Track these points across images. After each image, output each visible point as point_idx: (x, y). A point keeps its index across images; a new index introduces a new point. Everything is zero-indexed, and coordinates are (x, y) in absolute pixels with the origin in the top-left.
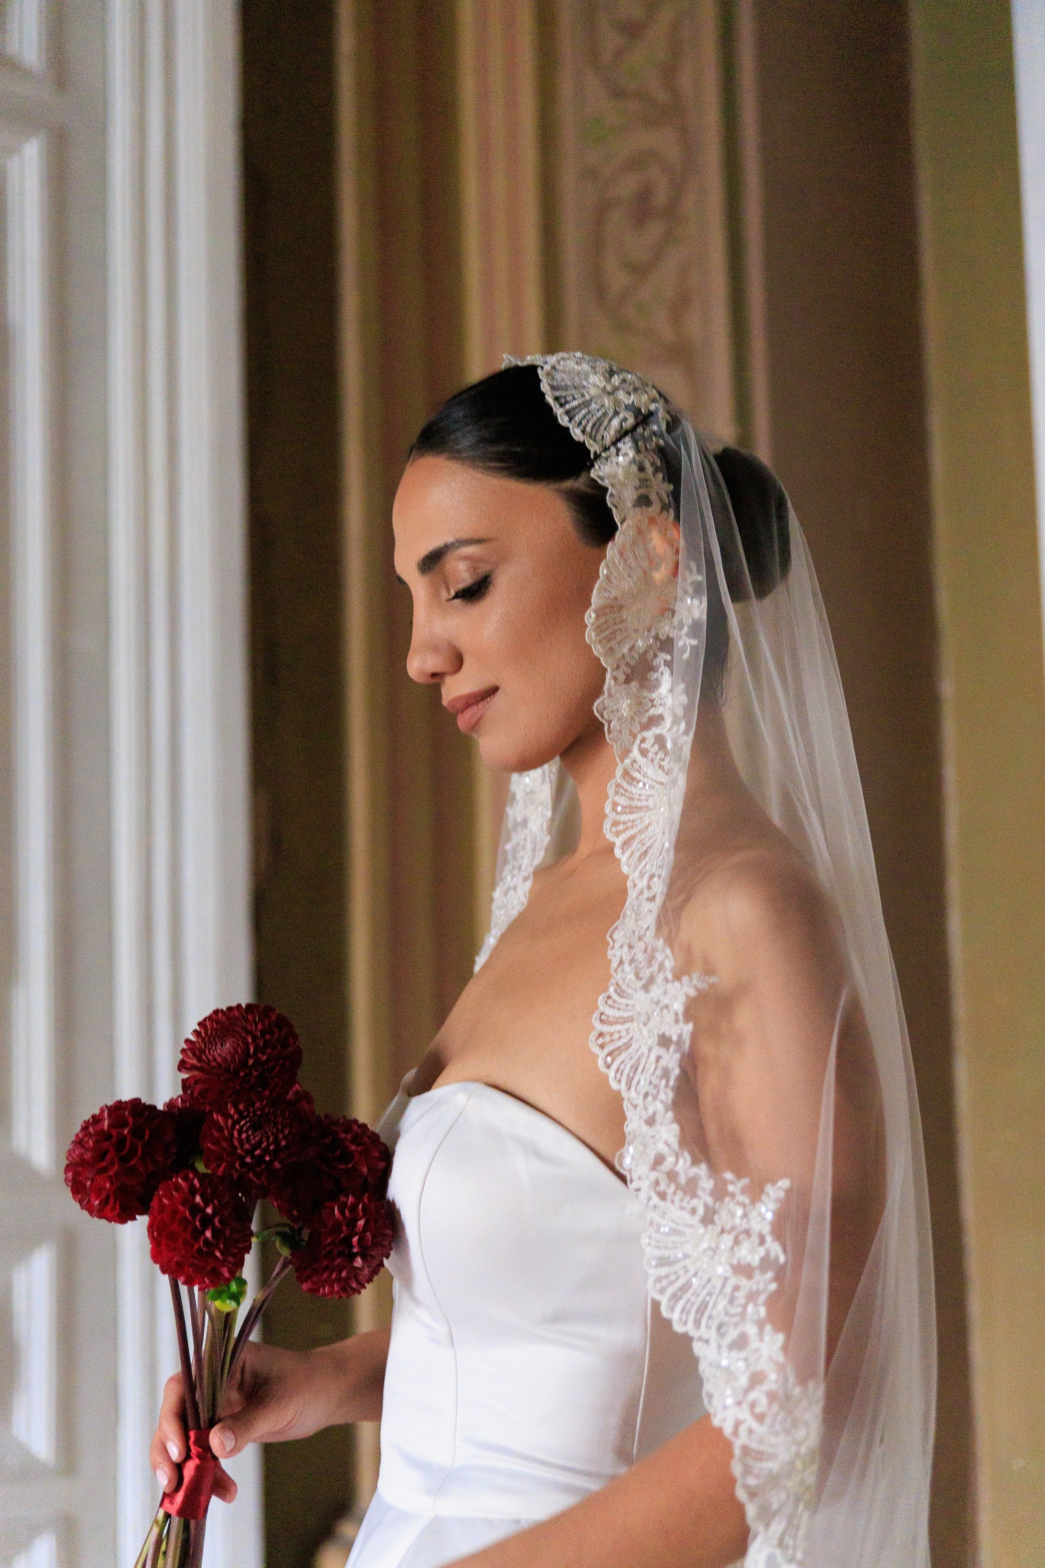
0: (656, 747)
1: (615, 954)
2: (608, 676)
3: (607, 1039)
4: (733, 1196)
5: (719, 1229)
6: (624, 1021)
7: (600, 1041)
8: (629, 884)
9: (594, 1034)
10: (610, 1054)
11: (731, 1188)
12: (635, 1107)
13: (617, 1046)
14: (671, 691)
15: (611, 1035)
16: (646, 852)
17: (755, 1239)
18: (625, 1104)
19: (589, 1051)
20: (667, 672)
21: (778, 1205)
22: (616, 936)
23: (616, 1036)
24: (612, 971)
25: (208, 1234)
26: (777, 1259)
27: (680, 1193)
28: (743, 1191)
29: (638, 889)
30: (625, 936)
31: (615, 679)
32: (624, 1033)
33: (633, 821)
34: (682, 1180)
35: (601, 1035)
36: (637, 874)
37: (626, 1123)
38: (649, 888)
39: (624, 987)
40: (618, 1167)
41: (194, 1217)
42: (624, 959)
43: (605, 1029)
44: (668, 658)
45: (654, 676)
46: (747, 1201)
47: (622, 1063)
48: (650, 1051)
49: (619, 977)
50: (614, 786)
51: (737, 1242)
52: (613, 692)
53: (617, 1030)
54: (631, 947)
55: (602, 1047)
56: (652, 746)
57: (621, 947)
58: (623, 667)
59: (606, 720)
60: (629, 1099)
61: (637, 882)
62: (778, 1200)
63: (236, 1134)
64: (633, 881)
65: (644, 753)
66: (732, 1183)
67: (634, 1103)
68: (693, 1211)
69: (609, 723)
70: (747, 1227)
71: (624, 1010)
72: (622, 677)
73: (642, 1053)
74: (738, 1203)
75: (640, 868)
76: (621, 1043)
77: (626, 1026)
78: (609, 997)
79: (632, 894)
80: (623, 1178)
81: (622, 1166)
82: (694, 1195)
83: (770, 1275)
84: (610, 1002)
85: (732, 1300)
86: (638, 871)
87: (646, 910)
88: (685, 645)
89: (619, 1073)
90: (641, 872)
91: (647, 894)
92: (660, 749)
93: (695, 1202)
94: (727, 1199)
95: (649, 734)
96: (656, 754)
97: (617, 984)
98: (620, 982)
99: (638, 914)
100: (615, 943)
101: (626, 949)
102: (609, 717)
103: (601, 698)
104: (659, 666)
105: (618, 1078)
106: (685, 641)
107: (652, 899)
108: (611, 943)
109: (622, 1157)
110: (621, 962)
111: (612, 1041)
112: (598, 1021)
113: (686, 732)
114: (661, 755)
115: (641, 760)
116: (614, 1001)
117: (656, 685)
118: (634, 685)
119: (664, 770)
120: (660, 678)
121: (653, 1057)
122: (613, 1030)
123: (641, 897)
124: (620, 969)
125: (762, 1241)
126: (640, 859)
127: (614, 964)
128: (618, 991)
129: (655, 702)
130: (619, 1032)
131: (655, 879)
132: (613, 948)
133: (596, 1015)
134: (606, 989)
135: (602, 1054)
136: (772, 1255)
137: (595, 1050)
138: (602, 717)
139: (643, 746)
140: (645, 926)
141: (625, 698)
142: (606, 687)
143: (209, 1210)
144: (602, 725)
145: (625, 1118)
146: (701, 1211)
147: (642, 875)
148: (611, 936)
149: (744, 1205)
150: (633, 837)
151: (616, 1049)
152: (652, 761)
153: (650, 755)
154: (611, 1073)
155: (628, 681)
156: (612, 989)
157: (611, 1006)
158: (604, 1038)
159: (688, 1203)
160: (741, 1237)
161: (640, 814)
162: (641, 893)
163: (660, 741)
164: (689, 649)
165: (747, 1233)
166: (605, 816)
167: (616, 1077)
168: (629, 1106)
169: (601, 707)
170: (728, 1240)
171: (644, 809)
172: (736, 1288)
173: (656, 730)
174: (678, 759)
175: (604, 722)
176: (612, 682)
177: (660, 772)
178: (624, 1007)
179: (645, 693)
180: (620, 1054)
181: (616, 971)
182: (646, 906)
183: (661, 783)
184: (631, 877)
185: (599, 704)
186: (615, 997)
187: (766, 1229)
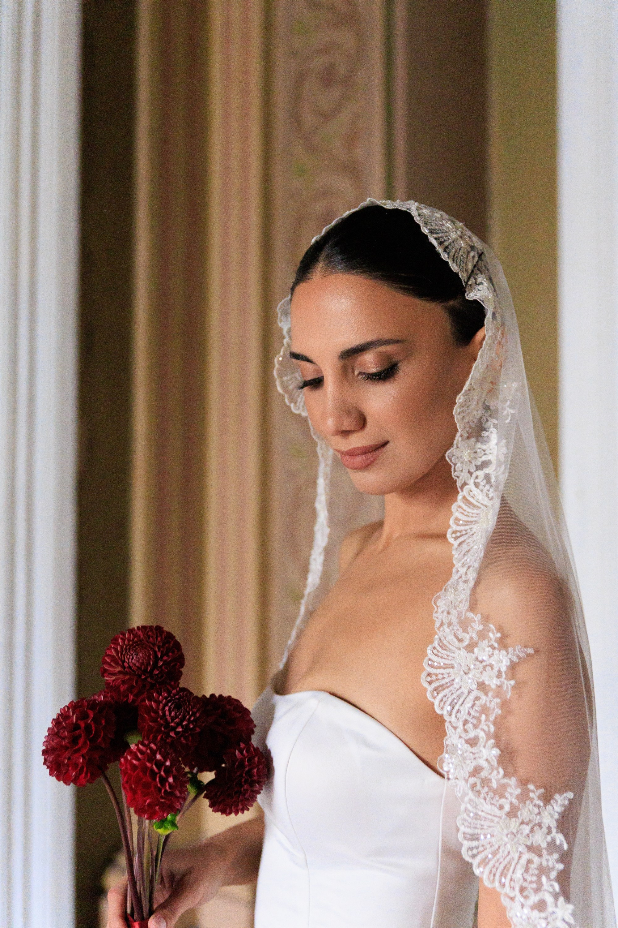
0: (485, 481)
1: (439, 616)
2: (458, 435)
3: (434, 678)
4: (532, 800)
5: (520, 821)
6: (447, 666)
7: (429, 679)
8: (454, 570)
9: (424, 674)
10: (436, 689)
11: (531, 795)
12: (455, 728)
13: (441, 684)
14: (497, 444)
15: (437, 675)
16: (469, 551)
17: (545, 830)
18: (447, 724)
19: (420, 685)
20: (494, 431)
21: (563, 809)
22: (439, 603)
23: (440, 677)
24: (436, 629)
25: (171, 780)
26: (561, 846)
27: (491, 794)
28: (539, 798)
29: (459, 575)
30: (445, 604)
31: (461, 436)
32: (446, 676)
33: (466, 530)
34: (494, 785)
35: (429, 675)
36: (460, 565)
37: (446, 737)
38: (466, 574)
39: (445, 642)
40: (439, 769)
41: (160, 770)
42: (444, 622)
43: (432, 671)
44: (496, 422)
45: (485, 434)
46: (542, 804)
47: (445, 696)
48: (469, 692)
49: (440, 634)
50: (456, 507)
51: (532, 830)
52: (459, 445)
53: (441, 672)
54: (449, 613)
55: (430, 683)
56: (482, 481)
57: (442, 612)
58: (467, 429)
59: (453, 463)
60: (450, 722)
61: (459, 569)
62: (563, 805)
63: (167, 713)
64: (457, 568)
65: (477, 485)
66: (533, 791)
67: (454, 725)
68: (501, 807)
69: (455, 464)
70: (540, 821)
71: (446, 659)
72: (466, 435)
73: (462, 693)
74: (535, 805)
75: (463, 560)
76: (443, 682)
77: (448, 670)
78: (434, 648)
79: (455, 577)
80: (442, 776)
81: (442, 768)
82: (502, 796)
83: (556, 856)
84: (435, 651)
85: (527, 870)
86: (462, 562)
87: (462, 588)
88: (507, 414)
89: (442, 703)
90: (463, 564)
91: (464, 578)
92: (487, 483)
93: (502, 801)
94: (528, 802)
95: (481, 473)
96: (484, 486)
97: (440, 639)
98: (442, 638)
99: (456, 590)
100: (439, 608)
101: (445, 614)
102: (455, 461)
103: (452, 449)
104: (489, 428)
105: (441, 706)
106: (508, 411)
107: (466, 582)
108: (436, 608)
109: (442, 761)
110: (442, 624)
111: (437, 680)
112: (427, 665)
113: (504, 472)
114: (488, 487)
115: (475, 491)
116: (438, 651)
117: (486, 441)
118: (473, 440)
119: (488, 497)
120: (490, 436)
121: (472, 697)
122: (438, 673)
123: (459, 580)
124: (441, 629)
125: (549, 832)
126: (464, 555)
127: (437, 624)
128: (441, 644)
129: (486, 452)
130: (442, 674)
131: (471, 569)
132: (437, 612)
133: (426, 660)
134: (432, 642)
135: (430, 688)
136: (558, 842)
137: (425, 685)
138: (451, 461)
139: (477, 481)
140: (459, 600)
141: (466, 449)
142: (455, 442)
143: (168, 763)
144: (451, 466)
145: (446, 734)
146: (507, 808)
147: (463, 565)
148: (435, 603)
149: (539, 807)
150: (464, 542)
151: (440, 686)
152: (482, 491)
153: (481, 487)
154: (436, 702)
155: (469, 438)
156: (436, 644)
157: (436, 655)
158: (431, 677)
159: (498, 801)
160: (535, 828)
161: (471, 526)
162: (461, 577)
163: (487, 477)
164: (510, 417)
165: (540, 825)
166: (449, 527)
167: (439, 706)
168: (450, 727)
169: (451, 455)
170: (526, 829)
171: (474, 523)
172: (529, 861)
173: (486, 471)
174: (496, 490)
175: (452, 464)
176: (460, 439)
177: (486, 499)
178: (446, 657)
179: (479, 445)
180: (443, 690)
181: (439, 629)
182: (461, 586)
183: (486, 506)
184: (456, 566)
185: (450, 452)
186: (438, 648)
187: (554, 824)
